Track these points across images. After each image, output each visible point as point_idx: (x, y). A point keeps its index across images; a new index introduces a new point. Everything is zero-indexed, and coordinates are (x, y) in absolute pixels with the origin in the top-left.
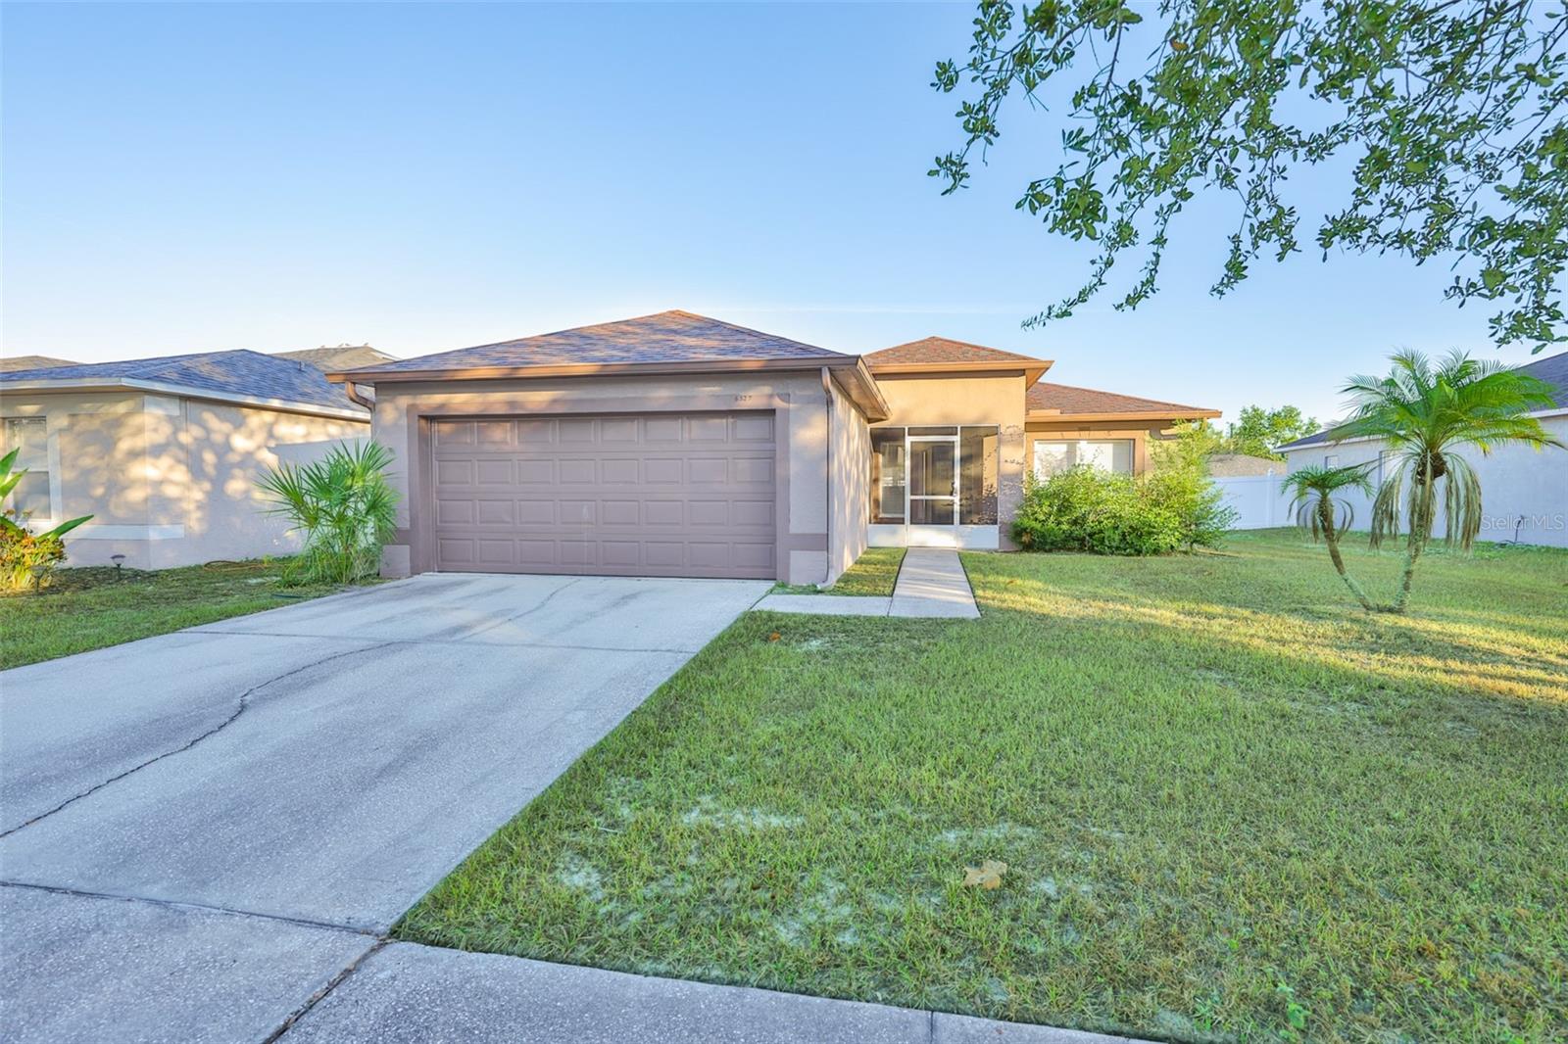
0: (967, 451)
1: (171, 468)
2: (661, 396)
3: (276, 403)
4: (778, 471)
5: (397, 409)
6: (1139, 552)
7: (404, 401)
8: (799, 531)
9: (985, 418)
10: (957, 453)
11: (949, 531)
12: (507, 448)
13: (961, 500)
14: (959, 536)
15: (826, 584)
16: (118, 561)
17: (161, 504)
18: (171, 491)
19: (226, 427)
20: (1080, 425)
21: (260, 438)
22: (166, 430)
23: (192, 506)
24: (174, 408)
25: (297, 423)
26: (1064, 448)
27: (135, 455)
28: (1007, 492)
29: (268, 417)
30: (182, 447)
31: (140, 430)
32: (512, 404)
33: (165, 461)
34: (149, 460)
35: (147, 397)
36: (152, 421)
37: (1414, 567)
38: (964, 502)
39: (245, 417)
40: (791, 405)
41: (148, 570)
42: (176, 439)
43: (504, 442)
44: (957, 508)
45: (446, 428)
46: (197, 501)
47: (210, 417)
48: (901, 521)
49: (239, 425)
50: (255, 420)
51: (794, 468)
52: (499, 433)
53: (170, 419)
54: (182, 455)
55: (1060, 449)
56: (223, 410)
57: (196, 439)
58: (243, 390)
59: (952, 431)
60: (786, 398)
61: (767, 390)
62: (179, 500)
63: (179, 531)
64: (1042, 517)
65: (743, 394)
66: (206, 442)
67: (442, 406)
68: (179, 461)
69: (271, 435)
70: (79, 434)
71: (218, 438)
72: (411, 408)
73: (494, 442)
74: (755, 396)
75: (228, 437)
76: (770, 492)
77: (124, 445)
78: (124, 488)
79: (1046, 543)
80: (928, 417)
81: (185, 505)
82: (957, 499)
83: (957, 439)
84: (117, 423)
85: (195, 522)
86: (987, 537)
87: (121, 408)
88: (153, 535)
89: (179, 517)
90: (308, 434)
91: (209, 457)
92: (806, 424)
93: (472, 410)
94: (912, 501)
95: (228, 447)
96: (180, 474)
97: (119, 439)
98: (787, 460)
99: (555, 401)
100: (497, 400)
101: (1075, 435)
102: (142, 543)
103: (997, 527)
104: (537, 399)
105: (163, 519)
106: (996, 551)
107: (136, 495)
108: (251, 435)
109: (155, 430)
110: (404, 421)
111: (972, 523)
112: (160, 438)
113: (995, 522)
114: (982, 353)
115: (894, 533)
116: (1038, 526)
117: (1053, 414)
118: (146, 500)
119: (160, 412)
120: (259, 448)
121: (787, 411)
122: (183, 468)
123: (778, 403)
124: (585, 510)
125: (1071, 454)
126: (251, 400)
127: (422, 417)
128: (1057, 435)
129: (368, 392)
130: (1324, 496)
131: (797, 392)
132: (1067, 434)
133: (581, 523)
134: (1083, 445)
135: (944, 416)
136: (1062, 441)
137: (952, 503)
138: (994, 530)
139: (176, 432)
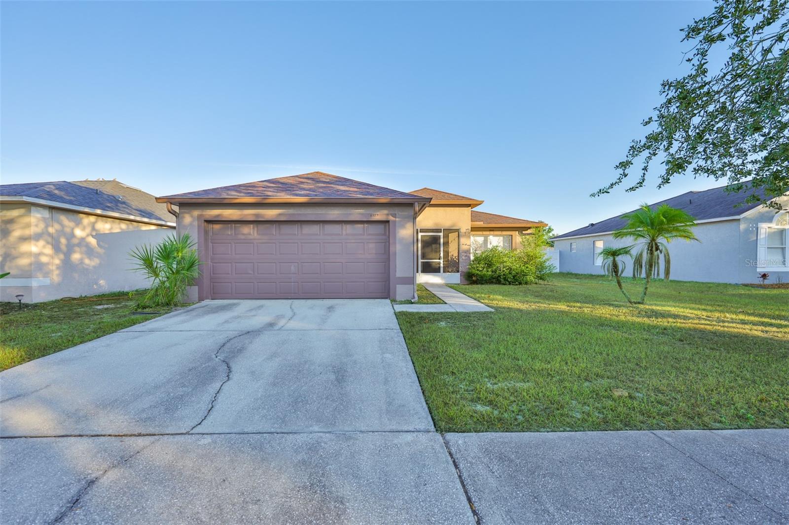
0: (446, 240)
1: (44, 247)
2: (334, 213)
3: (99, 212)
4: (391, 249)
5: (192, 216)
6: (520, 284)
7: (196, 213)
8: (400, 276)
9: (453, 225)
10: (442, 241)
11: (439, 276)
12: (251, 237)
13: (443, 262)
14: (443, 278)
15: (413, 299)
16: (20, 298)
17: (39, 267)
18: (44, 259)
19: (72, 224)
20: (491, 229)
21: (88, 230)
22: (42, 225)
23: (54, 268)
24: (46, 214)
25: (106, 222)
26: (483, 238)
27: (24, 239)
28: (464, 258)
29: (92, 219)
30: (50, 235)
31: (28, 225)
32: (257, 215)
33: (41, 243)
34: (33, 242)
35: (33, 208)
36: (35, 220)
37: (648, 286)
38: (445, 262)
39: (81, 219)
40: (397, 219)
41: (30, 303)
42: (47, 231)
43: (250, 234)
44: (442, 265)
45: (217, 227)
46: (57, 265)
47: (64, 218)
49: (78, 223)
50: (87, 220)
51: (398, 248)
52: (246, 230)
53: (44, 219)
54: (50, 239)
55: (480, 239)
56: (71, 216)
57: (57, 231)
58: (81, 205)
59: (439, 231)
60: (394, 216)
61: (385, 212)
62: (48, 264)
63: (47, 281)
64: (480, 269)
66: (62, 232)
67: (218, 216)
68: (48, 243)
69: (93, 229)
71: (68, 230)
72: (199, 217)
73: (243, 234)
74: (380, 215)
75: (73, 229)
76: (386, 258)
77: (17, 233)
78: (15, 258)
79: (483, 280)
80: (428, 224)
81: (50, 267)
82: (442, 261)
83: (441, 234)
85: (56, 277)
86: (456, 278)
87: (15, 213)
88: (34, 284)
89: (47, 274)
90: (111, 228)
91: (63, 241)
92: (403, 227)
93: (235, 218)
94: (421, 262)
95: (73, 235)
96: (49, 250)
97: (13, 230)
98: (395, 243)
99: (280, 214)
100: (249, 214)
101: (487, 233)
102: (28, 288)
103: (459, 273)
104: (271, 213)
105: (39, 275)
106: (459, 284)
107: (24, 262)
108: (84, 229)
109: (36, 226)
110: (196, 223)
111: (448, 272)
112: (38, 230)
113: (458, 272)
114: (451, 196)
116: (480, 273)
117: (480, 224)
118: (31, 264)
119: (39, 216)
120: (88, 235)
121: (395, 222)
122: (50, 246)
123: (391, 218)
124: (292, 268)
125: (485, 241)
126: (87, 210)
127: (206, 221)
128: (480, 233)
129: (176, 208)
130: (615, 259)
131: (400, 213)
132: (485, 233)
133: (290, 274)
134: (491, 237)
135: (436, 224)
136: (482, 235)
137: (439, 263)
138: (458, 275)
139: (47, 226)
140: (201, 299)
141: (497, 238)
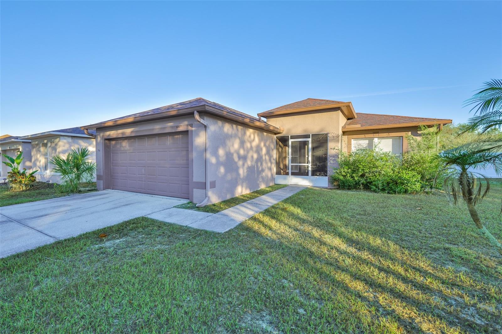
0: (315, 145)
2: (157, 128)
4: (189, 156)
5: (100, 137)
7: (101, 134)
8: (196, 181)
9: (322, 130)
10: (310, 146)
11: (307, 179)
12: (126, 149)
13: (312, 165)
14: (311, 181)
15: (202, 203)
20: (374, 131)
26: (367, 142)
28: (332, 162)
31: (61, 146)
32: (123, 133)
35: (61, 137)
36: (62, 143)
38: (313, 166)
43: (125, 146)
44: (310, 169)
47: (81, 142)
48: (287, 174)
51: (194, 155)
52: (124, 144)
53: (69, 143)
55: (364, 143)
59: (307, 136)
60: (191, 125)
61: (186, 123)
64: (344, 174)
65: (180, 125)
67: (109, 135)
72: (103, 136)
73: (123, 147)
74: (183, 126)
76: (187, 164)
79: (344, 186)
80: (298, 131)
82: (310, 165)
83: (310, 140)
84: (56, 145)
86: (323, 182)
92: (198, 135)
94: (292, 165)
97: (57, 149)
98: (192, 151)
99: (132, 132)
100: (119, 133)
101: (371, 135)
103: (327, 177)
104: (128, 132)
106: (326, 188)
110: (102, 141)
111: (316, 175)
112: (65, 148)
115: (285, 179)
116: (342, 178)
117: (358, 127)
119: (65, 141)
121: (192, 131)
123: (190, 128)
124: (143, 170)
125: (371, 145)
128: (363, 136)
131: (195, 123)
132: (367, 136)
133: (142, 175)
134: (376, 140)
135: (305, 131)
136: (365, 138)
137: (308, 167)
138: (326, 178)
141: (384, 141)
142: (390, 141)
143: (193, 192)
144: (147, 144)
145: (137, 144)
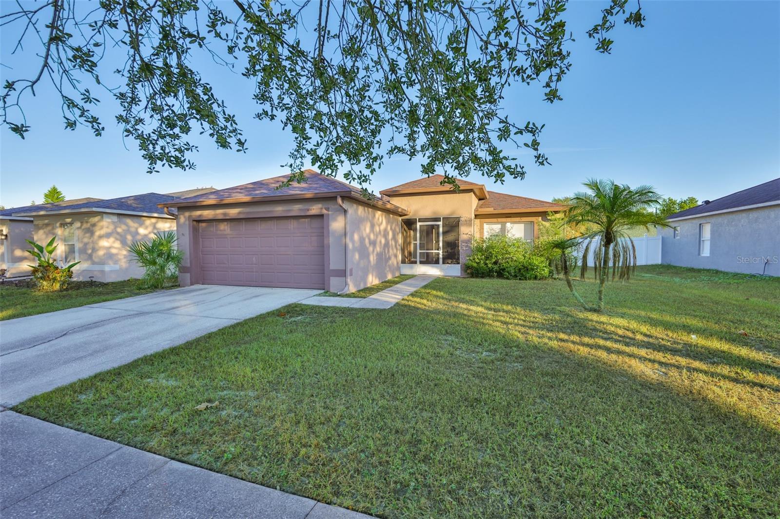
0: (446, 229)
1: (114, 242)
2: (279, 210)
3: (156, 215)
4: (325, 242)
5: (185, 217)
7: (187, 214)
8: (333, 269)
9: (453, 213)
10: (441, 230)
11: (436, 267)
12: (225, 233)
13: (443, 252)
14: (442, 270)
15: (343, 292)
16: (92, 278)
17: (110, 256)
18: (114, 251)
19: (136, 225)
20: (507, 215)
21: (150, 229)
22: (112, 227)
23: (122, 257)
24: (115, 219)
25: (166, 222)
26: (499, 226)
27: (100, 237)
28: (464, 248)
29: (153, 220)
30: (118, 233)
31: (102, 228)
32: (225, 214)
33: (112, 240)
34: (105, 239)
35: (104, 215)
36: (106, 224)
37: (602, 289)
39: (144, 221)
40: (330, 213)
41: (105, 282)
42: (116, 231)
43: (225, 230)
44: (441, 256)
45: (204, 225)
46: (125, 255)
47: (129, 221)
48: (415, 262)
49: (141, 225)
50: (148, 222)
51: (331, 240)
52: (223, 227)
53: (113, 223)
54: (118, 237)
55: (497, 227)
56: (136, 219)
57: (124, 230)
58: (143, 210)
59: (437, 220)
60: (327, 209)
61: (320, 206)
62: (117, 254)
63: (117, 267)
64: (477, 261)
65: (311, 208)
66: (128, 231)
67: (200, 216)
68: (117, 239)
69: (155, 228)
70: (83, 229)
71: (133, 230)
72: (190, 217)
73: (221, 230)
74: (315, 209)
75: (137, 229)
76: (322, 251)
77: (97, 233)
78: (98, 250)
79: (478, 273)
80: (427, 213)
81: (120, 257)
82: (441, 252)
83: (440, 223)
84: (94, 225)
85: (123, 263)
86: (454, 270)
87: (96, 219)
88: (107, 268)
89: (116, 262)
90: (171, 227)
91: (129, 237)
93: (210, 217)
94: (420, 253)
95: (137, 233)
96: (117, 244)
97: (96, 231)
98: (329, 237)
99: (240, 213)
100: (219, 213)
101: (504, 220)
102: (103, 272)
103: (459, 265)
104: (233, 212)
105: (110, 262)
106: (459, 277)
107: (101, 253)
108: (146, 228)
109: (107, 227)
110: (187, 222)
111: (448, 263)
112: (109, 230)
113: (459, 263)
115: (412, 268)
116: (475, 265)
117: (490, 210)
118: (104, 255)
119: (109, 220)
120: (150, 233)
121: (328, 215)
122: (119, 242)
123: (324, 212)
124: (254, 259)
125: (503, 229)
126: (145, 214)
127: (194, 221)
128: (495, 220)
129: (175, 211)
130: (563, 252)
131: (333, 207)
132: (500, 220)
133: (252, 264)
134: (508, 225)
135: (435, 213)
136: (498, 223)
137: (438, 254)
138: (458, 267)
139: (116, 227)
140: (192, 284)
141: (516, 226)
142: (522, 226)
143: (329, 280)
144: (261, 227)
145: (243, 228)
